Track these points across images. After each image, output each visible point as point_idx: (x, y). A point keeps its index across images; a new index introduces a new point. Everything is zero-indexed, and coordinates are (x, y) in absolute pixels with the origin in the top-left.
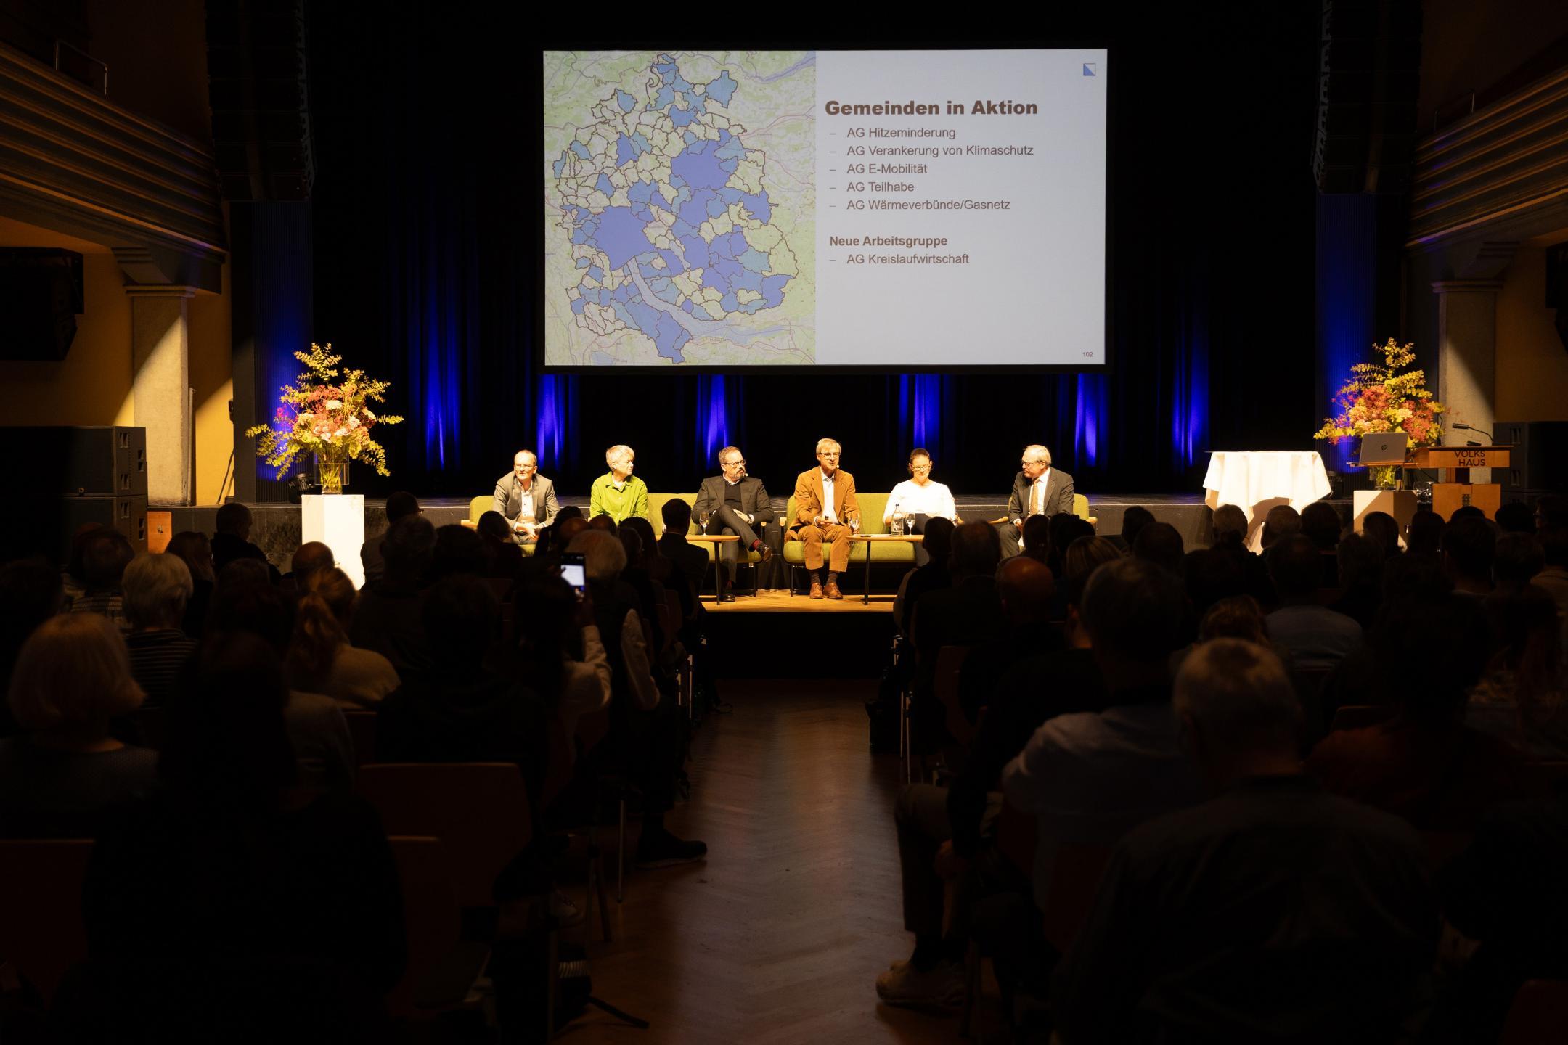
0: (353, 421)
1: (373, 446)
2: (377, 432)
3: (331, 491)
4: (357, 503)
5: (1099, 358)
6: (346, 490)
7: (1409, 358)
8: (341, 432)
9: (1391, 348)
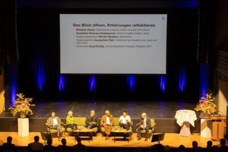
0: (27, 106)
1: (30, 110)
2: (31, 107)
3: (23, 118)
4: (27, 120)
5: (165, 73)
6: (26, 118)
7: (210, 97)
8: (25, 109)
9: (207, 95)
